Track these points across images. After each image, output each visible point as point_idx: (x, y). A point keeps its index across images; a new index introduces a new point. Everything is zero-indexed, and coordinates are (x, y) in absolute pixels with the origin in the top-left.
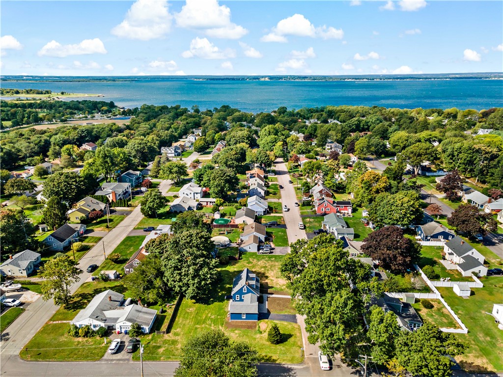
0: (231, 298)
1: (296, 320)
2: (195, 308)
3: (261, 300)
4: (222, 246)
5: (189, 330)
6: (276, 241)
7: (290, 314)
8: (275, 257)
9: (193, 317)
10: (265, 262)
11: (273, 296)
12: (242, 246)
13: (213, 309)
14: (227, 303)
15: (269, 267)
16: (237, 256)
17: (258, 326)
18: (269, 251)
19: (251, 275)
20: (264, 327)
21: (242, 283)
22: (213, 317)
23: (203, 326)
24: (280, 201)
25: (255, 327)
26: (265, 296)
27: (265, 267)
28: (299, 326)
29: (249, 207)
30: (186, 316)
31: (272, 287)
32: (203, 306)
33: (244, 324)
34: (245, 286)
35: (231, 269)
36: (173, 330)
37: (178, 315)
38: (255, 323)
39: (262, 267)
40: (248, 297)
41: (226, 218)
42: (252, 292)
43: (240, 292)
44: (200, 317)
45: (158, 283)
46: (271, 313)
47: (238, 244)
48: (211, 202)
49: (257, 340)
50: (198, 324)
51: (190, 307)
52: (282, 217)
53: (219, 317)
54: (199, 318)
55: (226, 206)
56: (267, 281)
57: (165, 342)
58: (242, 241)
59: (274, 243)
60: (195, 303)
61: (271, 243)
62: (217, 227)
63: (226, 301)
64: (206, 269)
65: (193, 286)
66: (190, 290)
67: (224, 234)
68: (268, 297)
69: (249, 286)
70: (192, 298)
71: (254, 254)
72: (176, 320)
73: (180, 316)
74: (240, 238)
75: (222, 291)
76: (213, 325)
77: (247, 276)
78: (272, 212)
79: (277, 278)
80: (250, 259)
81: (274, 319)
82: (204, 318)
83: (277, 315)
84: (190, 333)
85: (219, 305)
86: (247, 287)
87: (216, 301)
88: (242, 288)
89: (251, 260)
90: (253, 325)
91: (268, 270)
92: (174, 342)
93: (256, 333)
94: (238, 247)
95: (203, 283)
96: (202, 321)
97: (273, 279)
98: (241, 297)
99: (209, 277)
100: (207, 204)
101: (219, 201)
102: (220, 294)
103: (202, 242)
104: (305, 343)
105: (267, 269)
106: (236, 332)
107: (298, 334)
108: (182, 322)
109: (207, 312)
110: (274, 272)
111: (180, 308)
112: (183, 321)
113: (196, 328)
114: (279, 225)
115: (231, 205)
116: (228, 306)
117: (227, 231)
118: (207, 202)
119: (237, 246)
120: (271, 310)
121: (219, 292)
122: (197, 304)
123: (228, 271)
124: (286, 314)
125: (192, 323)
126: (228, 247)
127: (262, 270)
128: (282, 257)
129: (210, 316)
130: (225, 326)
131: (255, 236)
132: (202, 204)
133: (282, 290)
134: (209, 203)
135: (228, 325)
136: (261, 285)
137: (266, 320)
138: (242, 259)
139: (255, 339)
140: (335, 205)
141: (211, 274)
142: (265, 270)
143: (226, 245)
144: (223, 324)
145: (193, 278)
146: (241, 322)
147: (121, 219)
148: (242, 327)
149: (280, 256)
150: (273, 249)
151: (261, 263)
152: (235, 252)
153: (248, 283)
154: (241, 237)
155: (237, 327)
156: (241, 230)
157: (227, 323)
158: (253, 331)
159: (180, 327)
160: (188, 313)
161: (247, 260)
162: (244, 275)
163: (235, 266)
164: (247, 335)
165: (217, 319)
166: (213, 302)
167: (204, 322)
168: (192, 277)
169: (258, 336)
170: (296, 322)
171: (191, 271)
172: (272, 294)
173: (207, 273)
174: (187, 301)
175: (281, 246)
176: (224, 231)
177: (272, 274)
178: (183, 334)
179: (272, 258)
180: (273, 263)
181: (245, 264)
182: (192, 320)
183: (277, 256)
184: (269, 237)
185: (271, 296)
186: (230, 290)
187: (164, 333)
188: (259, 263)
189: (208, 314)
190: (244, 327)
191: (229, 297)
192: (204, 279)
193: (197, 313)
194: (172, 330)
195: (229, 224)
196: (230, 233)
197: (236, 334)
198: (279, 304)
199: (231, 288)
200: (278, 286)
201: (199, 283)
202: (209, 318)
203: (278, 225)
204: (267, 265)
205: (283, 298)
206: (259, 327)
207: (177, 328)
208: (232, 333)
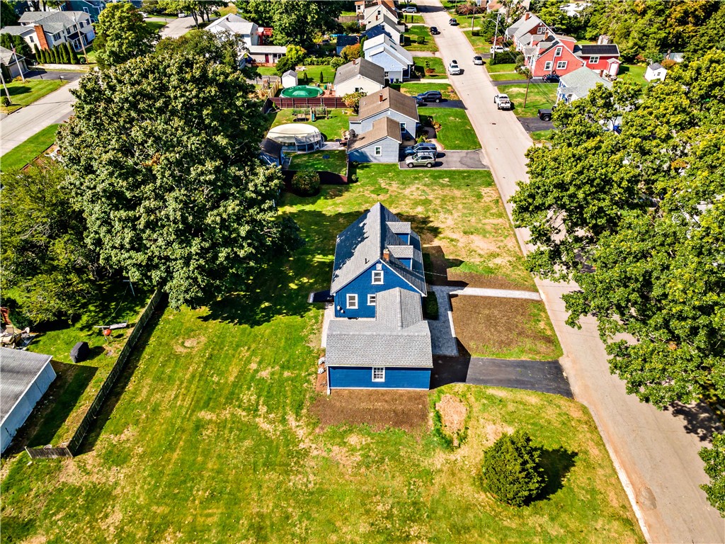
0: (331, 301)
1: (566, 382)
2: (203, 339)
3: (430, 311)
4: (302, 147)
5: (168, 433)
6: (446, 137)
7: (537, 358)
8: (451, 175)
9: (193, 376)
10: (422, 188)
11: (468, 291)
12: (357, 145)
13: (267, 343)
14: (316, 317)
15: (438, 202)
16: (344, 173)
17: (432, 415)
18: (432, 161)
19: (396, 227)
20: (456, 418)
21: (368, 252)
22: (265, 374)
23: (226, 414)
24: (437, 55)
25: (424, 417)
26: (440, 291)
27: (426, 203)
28: (585, 410)
29: (367, 58)
30: (168, 371)
31: (457, 263)
32: (233, 329)
33: (378, 405)
34: (379, 267)
35: (328, 206)
36: (106, 439)
37: (142, 365)
38: (419, 397)
39: (416, 203)
40: (389, 301)
41: (312, 86)
42: (403, 286)
43: (362, 283)
44: (221, 374)
45: (62, 251)
46: (474, 356)
47: (344, 144)
48: (275, 55)
49: (437, 480)
50: (206, 405)
51: (190, 333)
52: (450, 85)
53: (286, 374)
54: (215, 379)
55: (312, 63)
56: (436, 243)
57: (58, 498)
58: (354, 135)
59: (440, 141)
60: (206, 319)
61: (434, 141)
62: (289, 106)
63: (313, 312)
64: (232, 206)
65: (187, 264)
66: (179, 279)
67: (307, 120)
68: (451, 297)
69: (391, 263)
70: (193, 303)
71: (389, 167)
72: (130, 387)
73: (145, 372)
74: (348, 129)
75: (299, 274)
76: (263, 409)
77: (384, 229)
78: (424, 76)
79: (465, 233)
80: (381, 181)
81: (485, 382)
82: (232, 379)
83: (493, 362)
84: (171, 447)
85: (289, 326)
86: (384, 268)
87: (280, 313)
88: (367, 273)
89: (383, 183)
90: (410, 406)
91: (435, 211)
92: (98, 497)
93: (427, 449)
94: (344, 151)
95: (223, 253)
96: (226, 392)
97: (454, 236)
98: (363, 301)
99: (243, 234)
100: (267, 61)
101: (294, 52)
102: (293, 286)
103: (210, 101)
104: (637, 496)
105: (432, 207)
106: (353, 439)
107: (594, 451)
108: (148, 400)
109: (244, 352)
110: (456, 215)
111: (152, 340)
112: (151, 393)
113: (199, 426)
114: (446, 100)
115: (323, 62)
116: (319, 330)
117: (314, 113)
118: (267, 55)
119: (343, 148)
120: (470, 345)
121: (292, 280)
122: (212, 323)
123: (319, 214)
124: (525, 358)
125: (186, 404)
126: (318, 151)
127: (419, 211)
128: (469, 176)
129: (256, 371)
130: (308, 416)
131: (390, 122)
132: (255, 61)
133: (490, 271)
134: (271, 58)
135: (320, 412)
136: (426, 256)
137: (459, 387)
138: (357, 181)
139: (428, 475)
140: (580, 53)
141: (253, 221)
142: (427, 211)
143: (311, 146)
144: (300, 406)
145: (184, 235)
146: (370, 394)
147: (51, 87)
148: (373, 416)
149: (461, 172)
150: (442, 155)
151: (414, 191)
152: (338, 163)
153: (391, 255)
154: (352, 127)
155: (355, 419)
156: (350, 111)
157: (317, 400)
158: (417, 433)
159: (137, 423)
160: (178, 357)
161: (373, 185)
162: (372, 225)
163: (338, 200)
164: (396, 458)
165: (281, 383)
166: (269, 315)
167: (232, 397)
168: (177, 232)
169: (439, 459)
170: (569, 394)
171: (172, 207)
172: (462, 285)
173: (239, 218)
174: (179, 315)
175: (461, 148)
176: (307, 114)
177: (450, 222)
178: (141, 457)
179: (440, 177)
180: (447, 191)
181: (367, 194)
182: (188, 389)
183: (454, 171)
184: (425, 126)
185: (459, 292)
186: (326, 273)
187: (62, 452)
188: (407, 192)
189: (249, 361)
190: (382, 419)
191: (323, 299)
192: (228, 242)
193: (211, 357)
194: (103, 436)
195: (319, 96)
196: (324, 118)
197: (353, 450)
198: (491, 322)
199: (331, 266)
200: (477, 260)
201: (208, 253)
202: (253, 377)
203: (443, 101)
204: (431, 197)
205: (501, 301)
206: (439, 417)
207: (126, 425)
208: (336, 448)
